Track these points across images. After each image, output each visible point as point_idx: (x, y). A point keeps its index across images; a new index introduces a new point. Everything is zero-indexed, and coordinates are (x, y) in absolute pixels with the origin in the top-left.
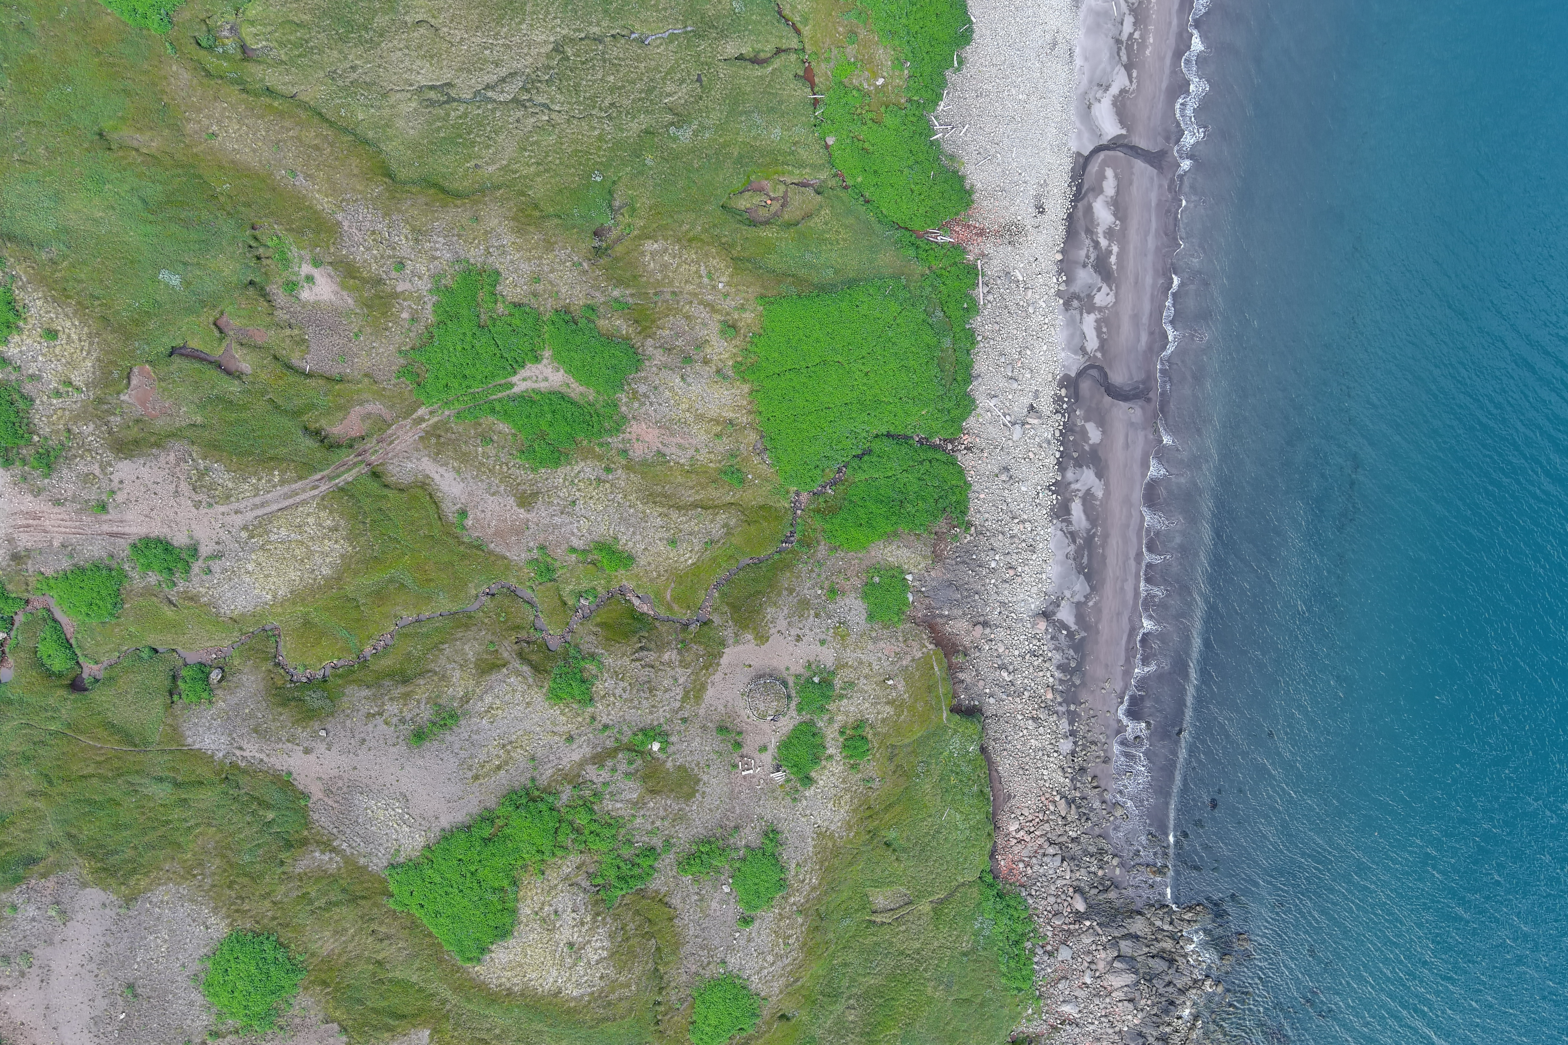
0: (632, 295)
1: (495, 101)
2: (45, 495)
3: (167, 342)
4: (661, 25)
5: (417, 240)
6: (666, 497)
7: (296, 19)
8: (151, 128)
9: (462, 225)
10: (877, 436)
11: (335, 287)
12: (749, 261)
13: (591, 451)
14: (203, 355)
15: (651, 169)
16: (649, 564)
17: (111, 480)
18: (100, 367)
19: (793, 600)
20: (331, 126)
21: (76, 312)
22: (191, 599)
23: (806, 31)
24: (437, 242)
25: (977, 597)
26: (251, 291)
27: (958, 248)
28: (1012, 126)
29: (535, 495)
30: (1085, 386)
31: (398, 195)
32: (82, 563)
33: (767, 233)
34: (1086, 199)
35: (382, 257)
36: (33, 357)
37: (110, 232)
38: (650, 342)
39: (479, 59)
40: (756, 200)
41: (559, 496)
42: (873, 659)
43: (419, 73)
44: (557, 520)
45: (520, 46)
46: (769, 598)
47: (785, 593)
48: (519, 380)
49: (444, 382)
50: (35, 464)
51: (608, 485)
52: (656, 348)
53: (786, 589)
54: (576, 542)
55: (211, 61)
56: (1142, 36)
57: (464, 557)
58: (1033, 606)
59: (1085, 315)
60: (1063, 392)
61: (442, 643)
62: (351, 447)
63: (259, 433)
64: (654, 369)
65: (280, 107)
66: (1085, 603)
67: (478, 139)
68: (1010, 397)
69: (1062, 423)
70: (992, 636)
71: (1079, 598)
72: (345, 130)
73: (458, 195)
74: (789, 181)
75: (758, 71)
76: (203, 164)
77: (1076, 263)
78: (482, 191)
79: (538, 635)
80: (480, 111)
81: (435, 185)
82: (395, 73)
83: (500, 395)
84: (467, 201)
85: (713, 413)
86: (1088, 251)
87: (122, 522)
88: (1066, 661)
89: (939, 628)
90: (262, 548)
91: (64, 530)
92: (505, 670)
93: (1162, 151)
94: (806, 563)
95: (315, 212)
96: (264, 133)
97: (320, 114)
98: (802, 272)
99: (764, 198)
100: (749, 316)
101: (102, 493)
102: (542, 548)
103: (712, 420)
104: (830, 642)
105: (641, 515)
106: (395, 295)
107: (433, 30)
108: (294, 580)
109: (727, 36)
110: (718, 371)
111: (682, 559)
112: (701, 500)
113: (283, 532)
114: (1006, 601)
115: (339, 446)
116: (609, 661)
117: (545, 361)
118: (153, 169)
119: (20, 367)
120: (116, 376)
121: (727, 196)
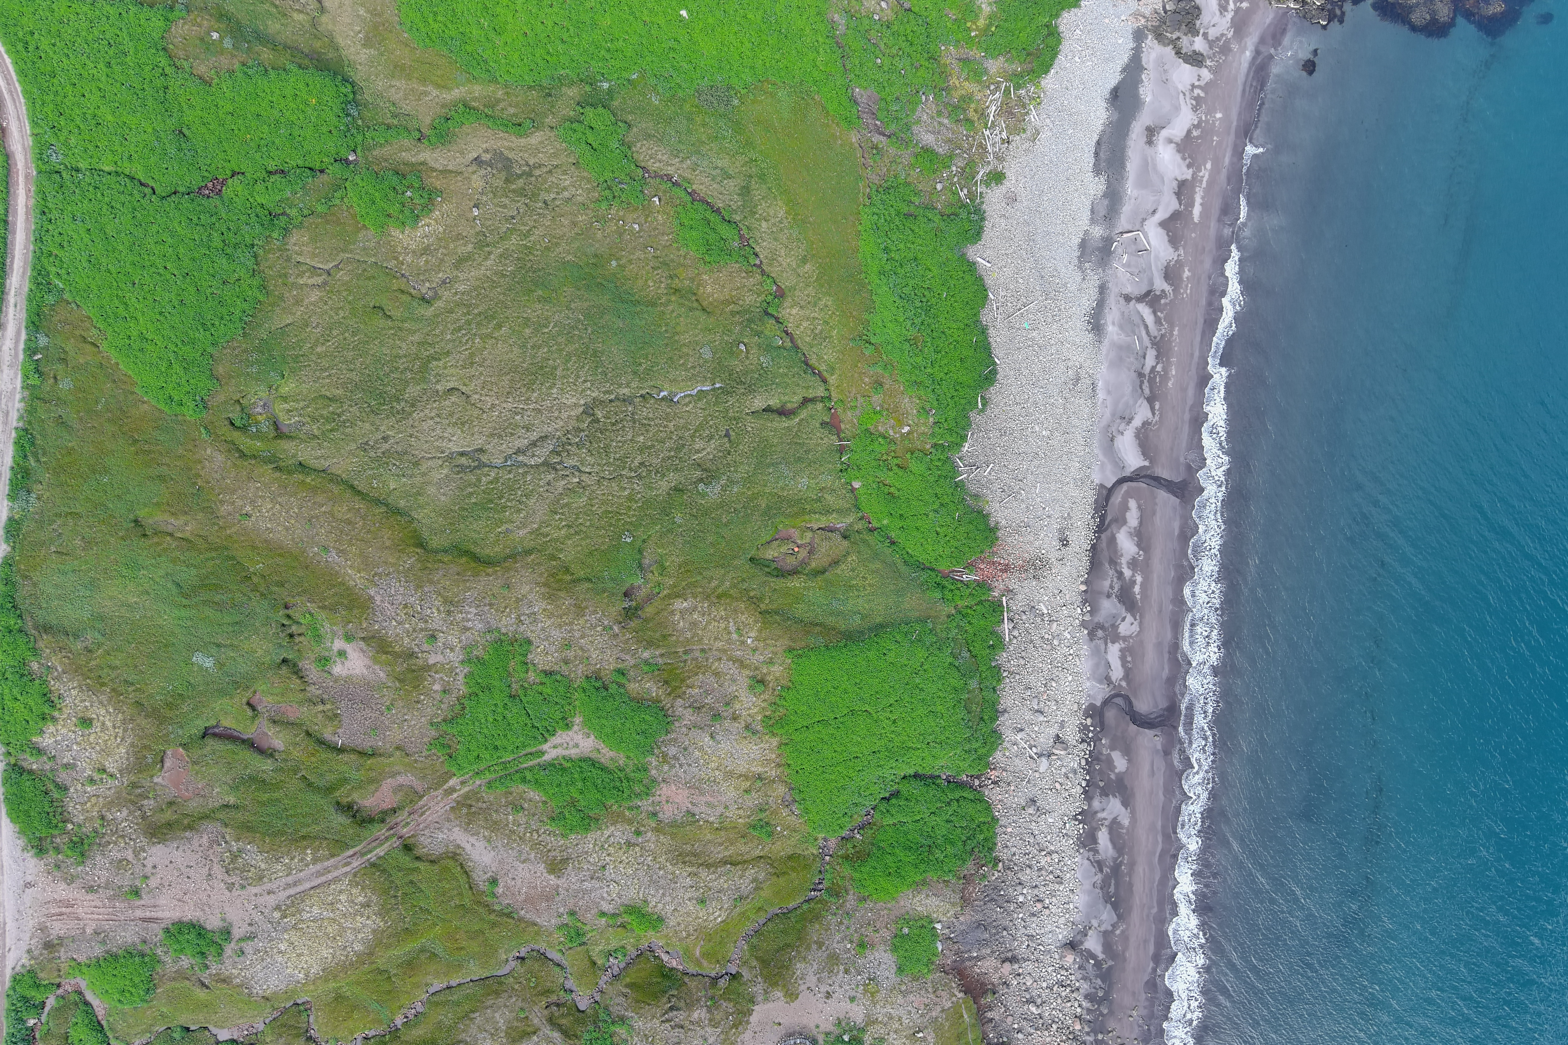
0: (662, 655)
1: (525, 465)
2: (79, 882)
3: (201, 724)
4: (690, 383)
5: (449, 613)
6: (695, 856)
7: (328, 394)
8: (186, 513)
9: (493, 594)
10: (904, 777)
11: (367, 662)
12: (777, 613)
13: (620, 815)
14: (235, 734)
15: (680, 526)
16: (679, 924)
17: (144, 866)
18: (135, 753)
19: (822, 955)
20: (363, 499)
21: (110, 699)
22: (224, 981)
23: (832, 380)
24: (469, 613)
25: (1005, 933)
26: (284, 670)
27: (983, 586)
28: (1036, 462)
29: (565, 861)
30: (1111, 715)
31: (429, 565)
32: (115, 949)
33: (795, 583)
34: (1109, 530)
35: (414, 630)
36: (68, 746)
37: (145, 617)
38: (679, 702)
39: (511, 424)
40: (784, 549)
41: (589, 862)
42: (902, 1012)
43: (450, 440)
44: (587, 885)
45: (550, 410)
46: (799, 952)
47: (814, 947)
48: (550, 748)
49: (475, 754)
50: (69, 853)
51: (637, 849)
52: (685, 708)
53: (816, 942)
54: (605, 907)
55: (244, 442)
56: (1164, 369)
57: (494, 925)
58: (1060, 937)
59: (1110, 645)
60: (1089, 721)
61: (473, 1012)
62: (383, 821)
63: (291, 812)
64: (684, 729)
65: (313, 483)
66: (1113, 932)
67: (509, 504)
68: (1036, 729)
69: (1088, 752)
70: (1021, 971)
71: (1106, 926)
72: (378, 502)
73: (489, 562)
74: (816, 527)
75: (785, 423)
76: (236, 545)
77: (1100, 593)
78: (513, 556)
79: (568, 997)
80: (511, 476)
81: (467, 553)
82: (426, 442)
83: (531, 763)
84: (498, 569)
85: (742, 770)
86: (1112, 581)
87: (155, 907)
88: (1094, 990)
89: (968, 972)
90: (295, 927)
91: (97, 917)
92: (535, 1038)
93: (1184, 480)
94: (835, 914)
95: (348, 589)
96: (296, 510)
97: (352, 487)
98: (831, 621)
99: (791, 546)
100: (777, 670)
101: (135, 878)
102: (572, 913)
103: (741, 776)
104: (860, 999)
105: (670, 877)
106: (427, 668)
107: (464, 397)
108: (326, 958)
109: (755, 391)
110: (747, 727)
111: (712, 918)
112: (730, 856)
113: (316, 910)
114: (1034, 934)
115: (371, 820)
116: (639, 1024)
117: (576, 728)
118: (187, 554)
119: (54, 757)
120: (150, 760)
121: (755, 548)
